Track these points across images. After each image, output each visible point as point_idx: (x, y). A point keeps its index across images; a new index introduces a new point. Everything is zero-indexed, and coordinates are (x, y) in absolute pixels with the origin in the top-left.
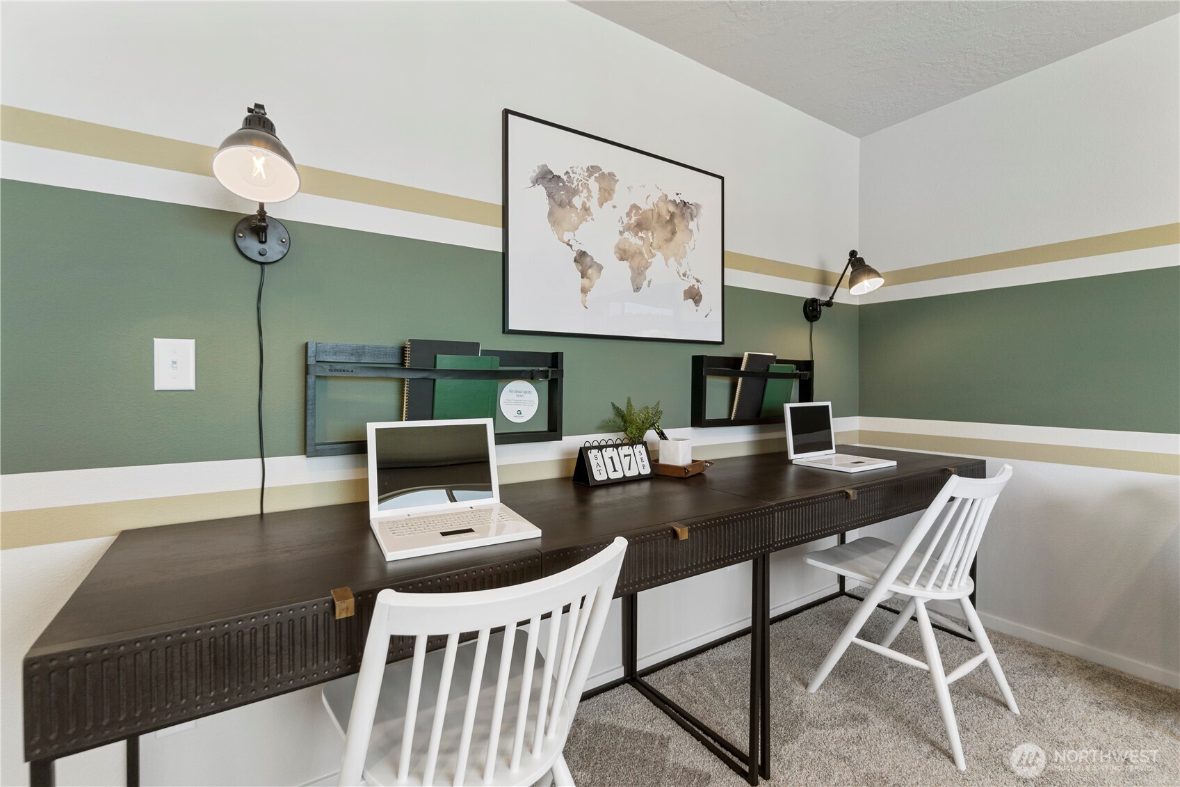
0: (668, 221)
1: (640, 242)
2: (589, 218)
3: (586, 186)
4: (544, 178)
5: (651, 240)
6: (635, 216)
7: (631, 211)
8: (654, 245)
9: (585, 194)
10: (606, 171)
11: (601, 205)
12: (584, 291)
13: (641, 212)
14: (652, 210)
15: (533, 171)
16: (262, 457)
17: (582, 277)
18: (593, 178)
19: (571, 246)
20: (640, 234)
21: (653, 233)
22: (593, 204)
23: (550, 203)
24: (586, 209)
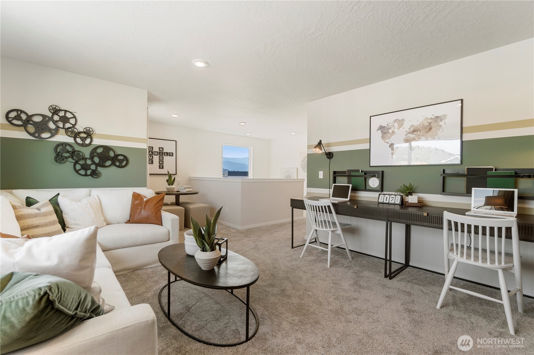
0: (428, 126)
1: (415, 136)
2: (394, 134)
3: (394, 126)
4: (380, 128)
5: (419, 134)
6: (412, 128)
7: (410, 127)
8: (420, 135)
9: (393, 128)
10: (400, 119)
11: (398, 129)
12: (392, 154)
13: (414, 126)
14: (420, 124)
15: (377, 127)
16: (330, 189)
17: (392, 150)
18: (396, 123)
19: (388, 143)
20: (414, 133)
21: (420, 132)
22: (396, 130)
23: (382, 134)
24: (393, 132)
